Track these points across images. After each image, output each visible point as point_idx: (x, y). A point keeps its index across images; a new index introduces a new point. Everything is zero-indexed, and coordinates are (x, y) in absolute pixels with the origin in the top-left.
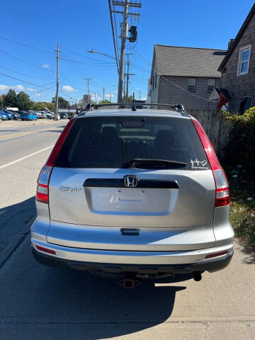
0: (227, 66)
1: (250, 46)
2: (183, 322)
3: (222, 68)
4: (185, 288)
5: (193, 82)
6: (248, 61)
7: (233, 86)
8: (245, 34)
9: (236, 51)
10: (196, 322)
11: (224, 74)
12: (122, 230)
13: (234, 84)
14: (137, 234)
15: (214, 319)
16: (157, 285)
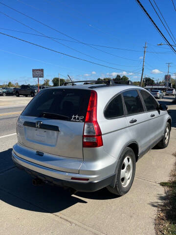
2: (61, 218)
4: (86, 202)
10: (67, 221)
12: (37, 152)
14: (42, 155)
15: (79, 224)
16: (73, 195)
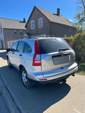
0: (28, 26)
1: (34, 20)
3: (26, 26)
5: (15, 31)
6: (34, 25)
7: (31, 32)
8: (32, 17)
9: (30, 22)
11: (27, 29)
13: (31, 31)
